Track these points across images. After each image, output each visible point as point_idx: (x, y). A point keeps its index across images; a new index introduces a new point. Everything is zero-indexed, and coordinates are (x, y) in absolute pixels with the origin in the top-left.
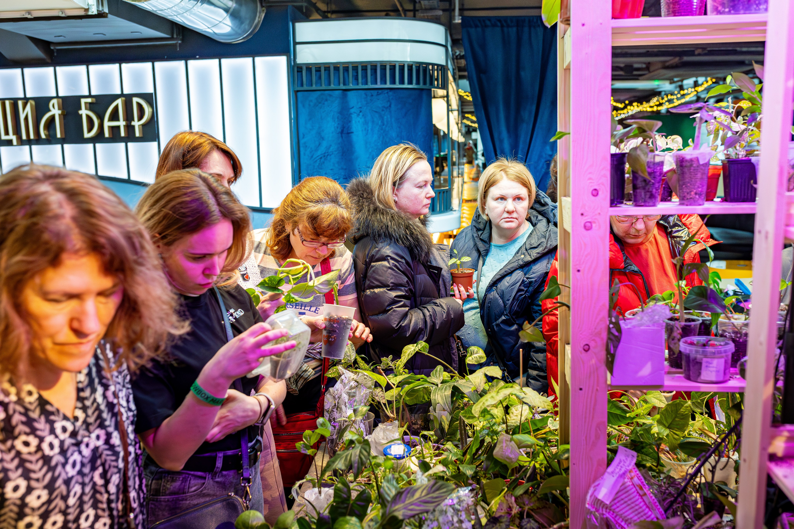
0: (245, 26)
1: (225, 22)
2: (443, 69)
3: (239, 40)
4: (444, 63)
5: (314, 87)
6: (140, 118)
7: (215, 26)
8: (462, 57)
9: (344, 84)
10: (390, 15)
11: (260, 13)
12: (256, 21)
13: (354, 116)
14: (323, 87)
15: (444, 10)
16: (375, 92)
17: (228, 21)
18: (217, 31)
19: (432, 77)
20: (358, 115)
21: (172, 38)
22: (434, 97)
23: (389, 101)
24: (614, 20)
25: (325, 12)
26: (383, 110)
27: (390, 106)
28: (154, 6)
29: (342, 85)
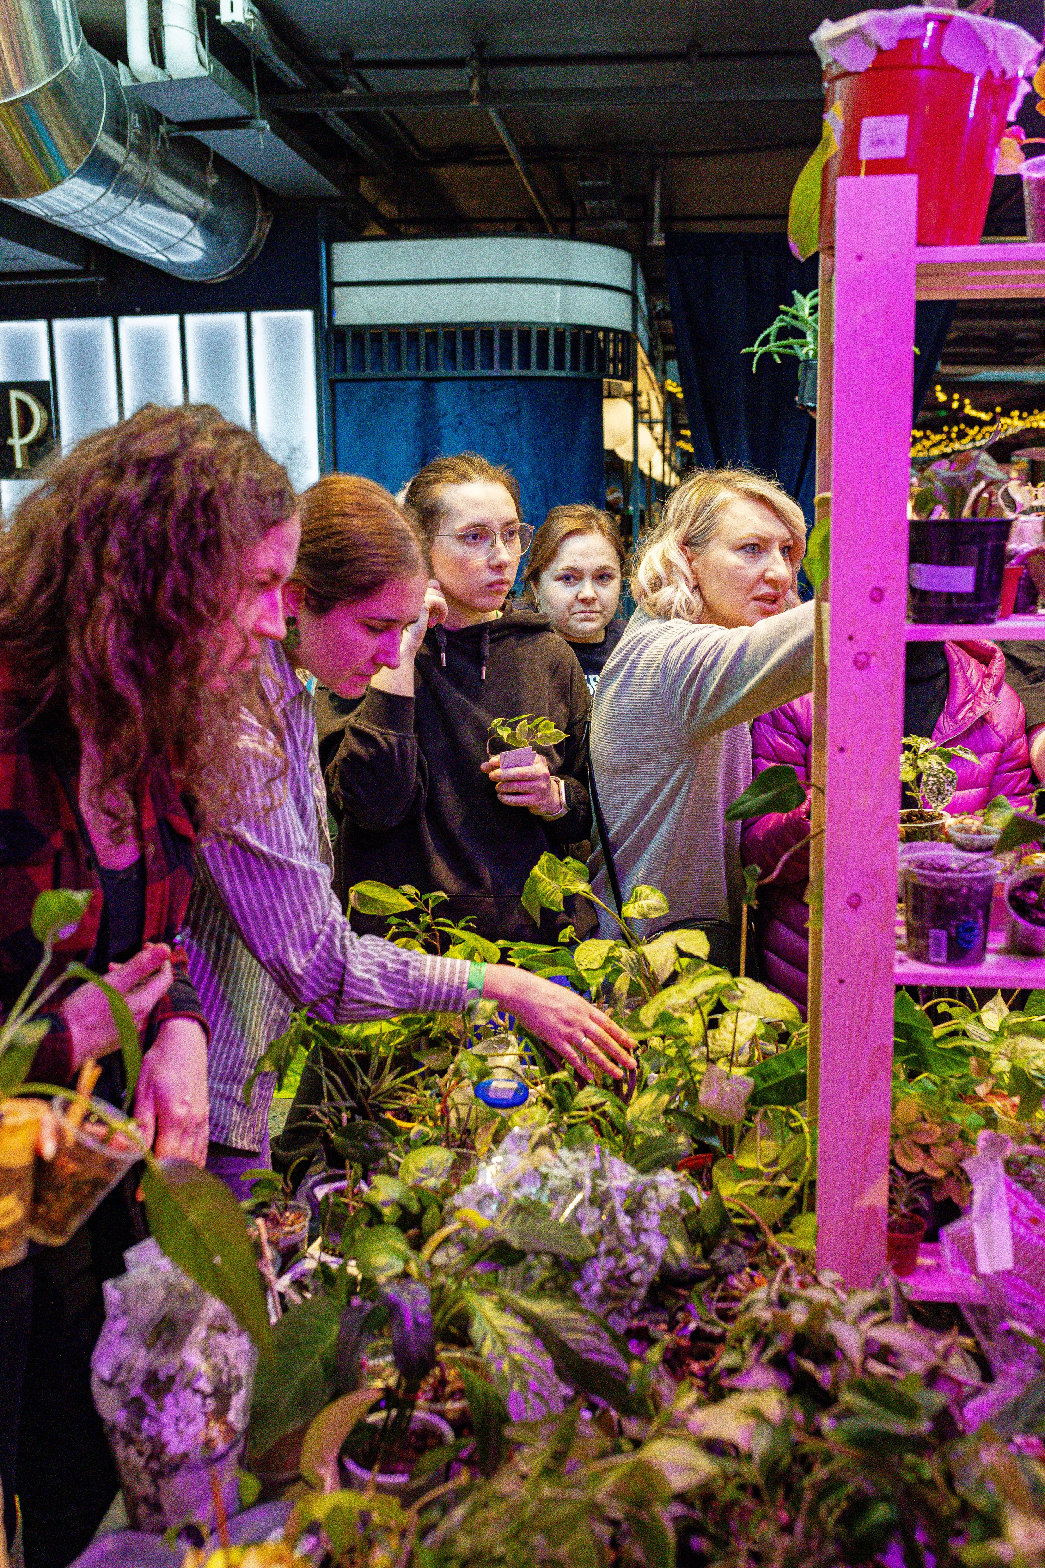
0: (232, 248)
1: (190, 240)
2: (627, 339)
3: (220, 275)
4: (627, 326)
5: (369, 373)
6: (25, 430)
7: (171, 247)
8: (667, 315)
9: (428, 368)
10: (525, 230)
11: (261, 222)
12: (254, 239)
13: (447, 432)
14: (387, 373)
15: (629, 221)
16: (488, 386)
17: (197, 238)
18: (175, 258)
19: (603, 353)
20: (455, 430)
21: (86, 273)
22: (610, 396)
23: (517, 403)
24: (921, 249)
25: (393, 221)
26: (504, 421)
27: (519, 413)
28: (48, 207)
29: (423, 369)
